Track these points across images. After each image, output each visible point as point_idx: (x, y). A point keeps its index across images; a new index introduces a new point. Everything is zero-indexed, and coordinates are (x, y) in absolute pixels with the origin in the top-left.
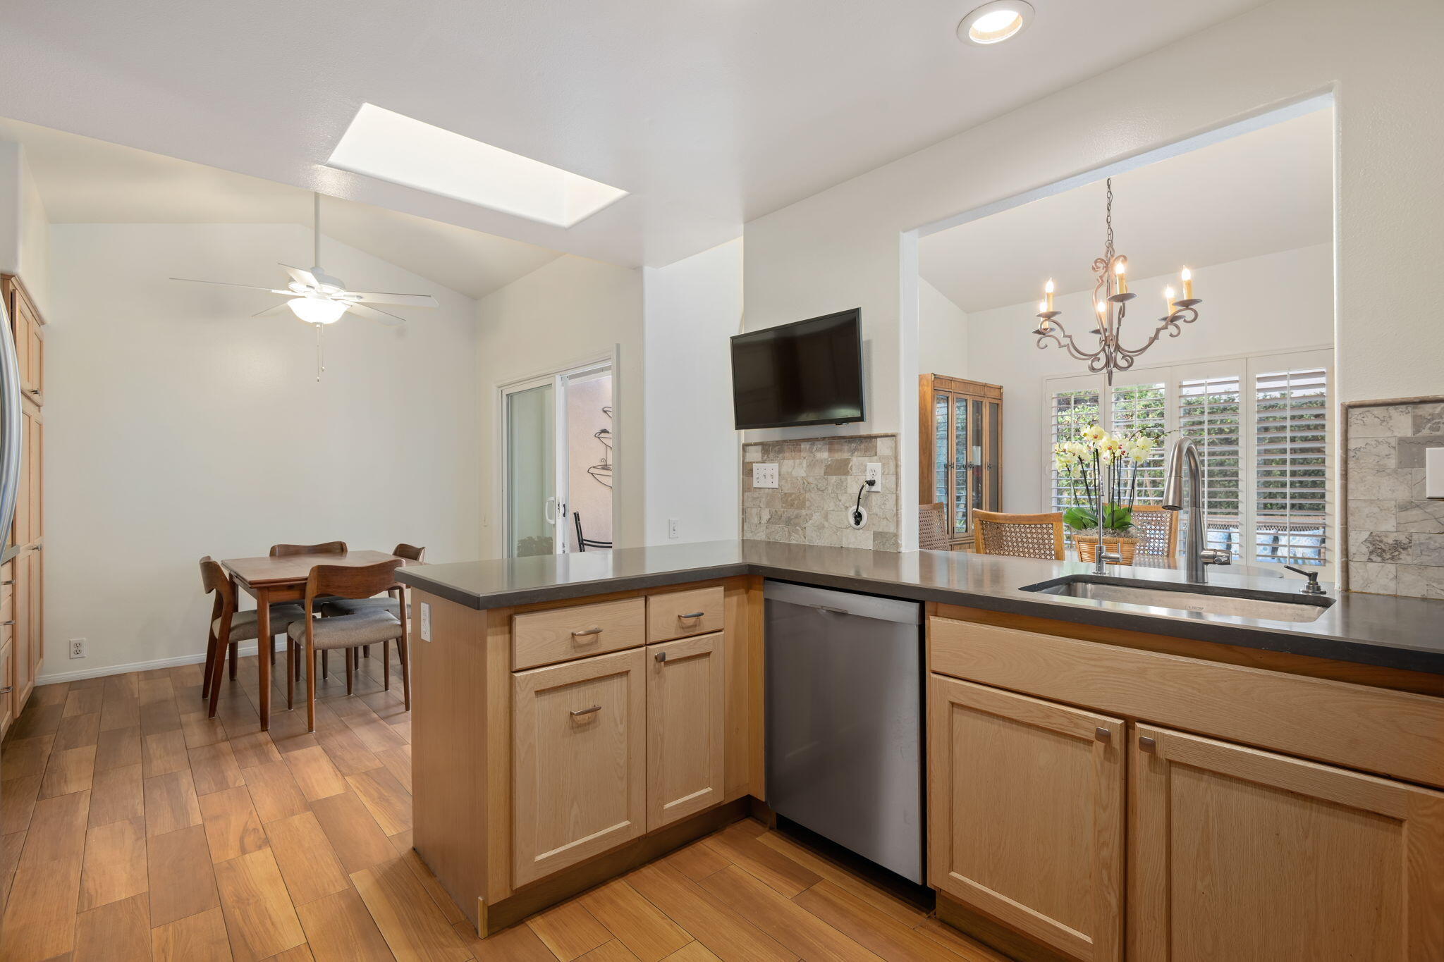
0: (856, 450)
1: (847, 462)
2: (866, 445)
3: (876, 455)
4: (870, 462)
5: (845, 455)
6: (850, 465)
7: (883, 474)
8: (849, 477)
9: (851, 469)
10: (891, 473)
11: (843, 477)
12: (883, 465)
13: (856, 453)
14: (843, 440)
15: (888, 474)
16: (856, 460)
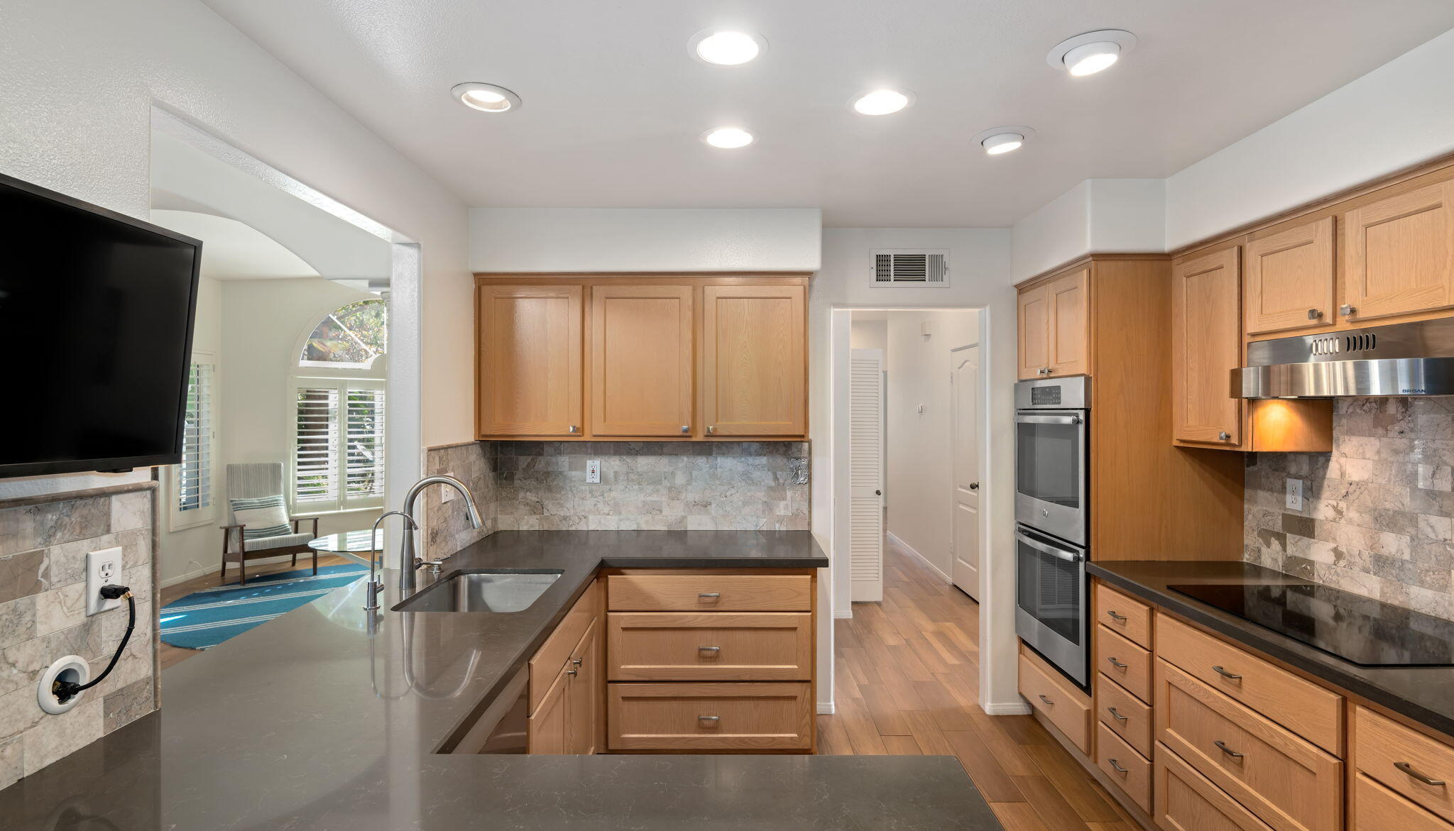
0: (58, 526)
1: (33, 560)
2: (85, 512)
3: (108, 531)
4: (95, 549)
5: (29, 546)
6: (42, 568)
7: (124, 568)
8: (41, 599)
9: (46, 575)
10: (140, 562)
11: (23, 602)
12: (125, 549)
13: (59, 535)
14: (22, 509)
15: (135, 565)
16: (58, 554)
